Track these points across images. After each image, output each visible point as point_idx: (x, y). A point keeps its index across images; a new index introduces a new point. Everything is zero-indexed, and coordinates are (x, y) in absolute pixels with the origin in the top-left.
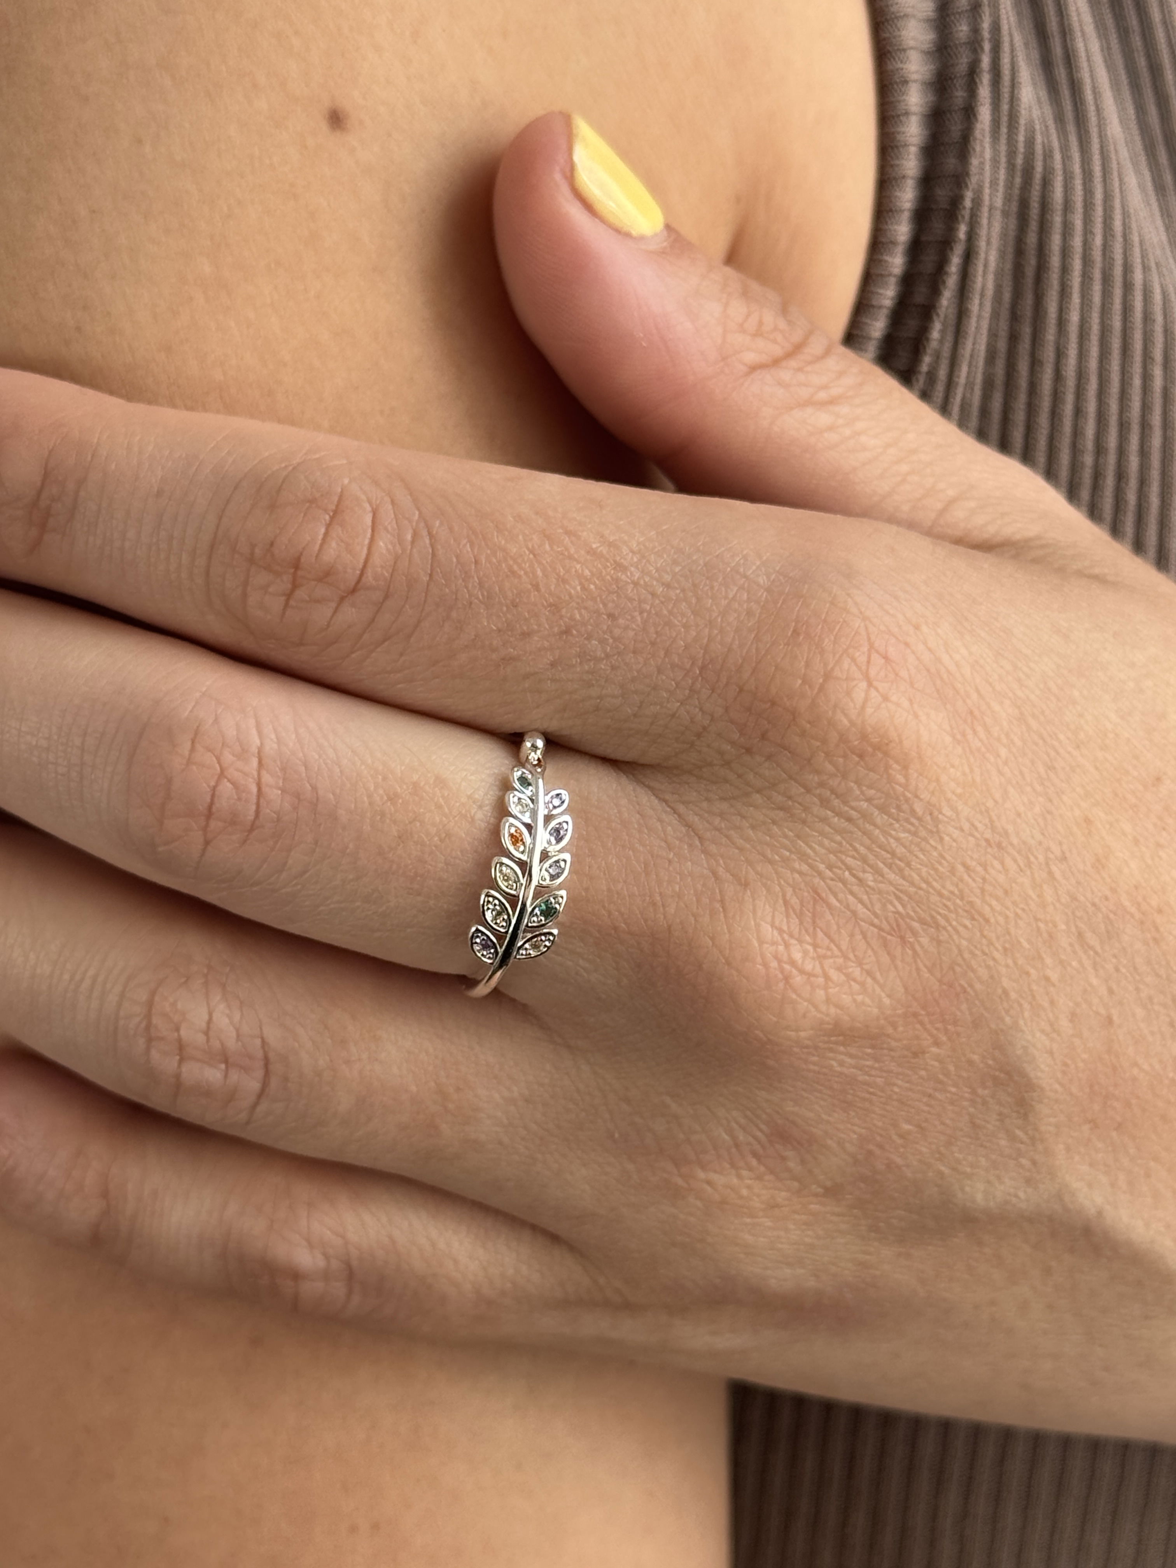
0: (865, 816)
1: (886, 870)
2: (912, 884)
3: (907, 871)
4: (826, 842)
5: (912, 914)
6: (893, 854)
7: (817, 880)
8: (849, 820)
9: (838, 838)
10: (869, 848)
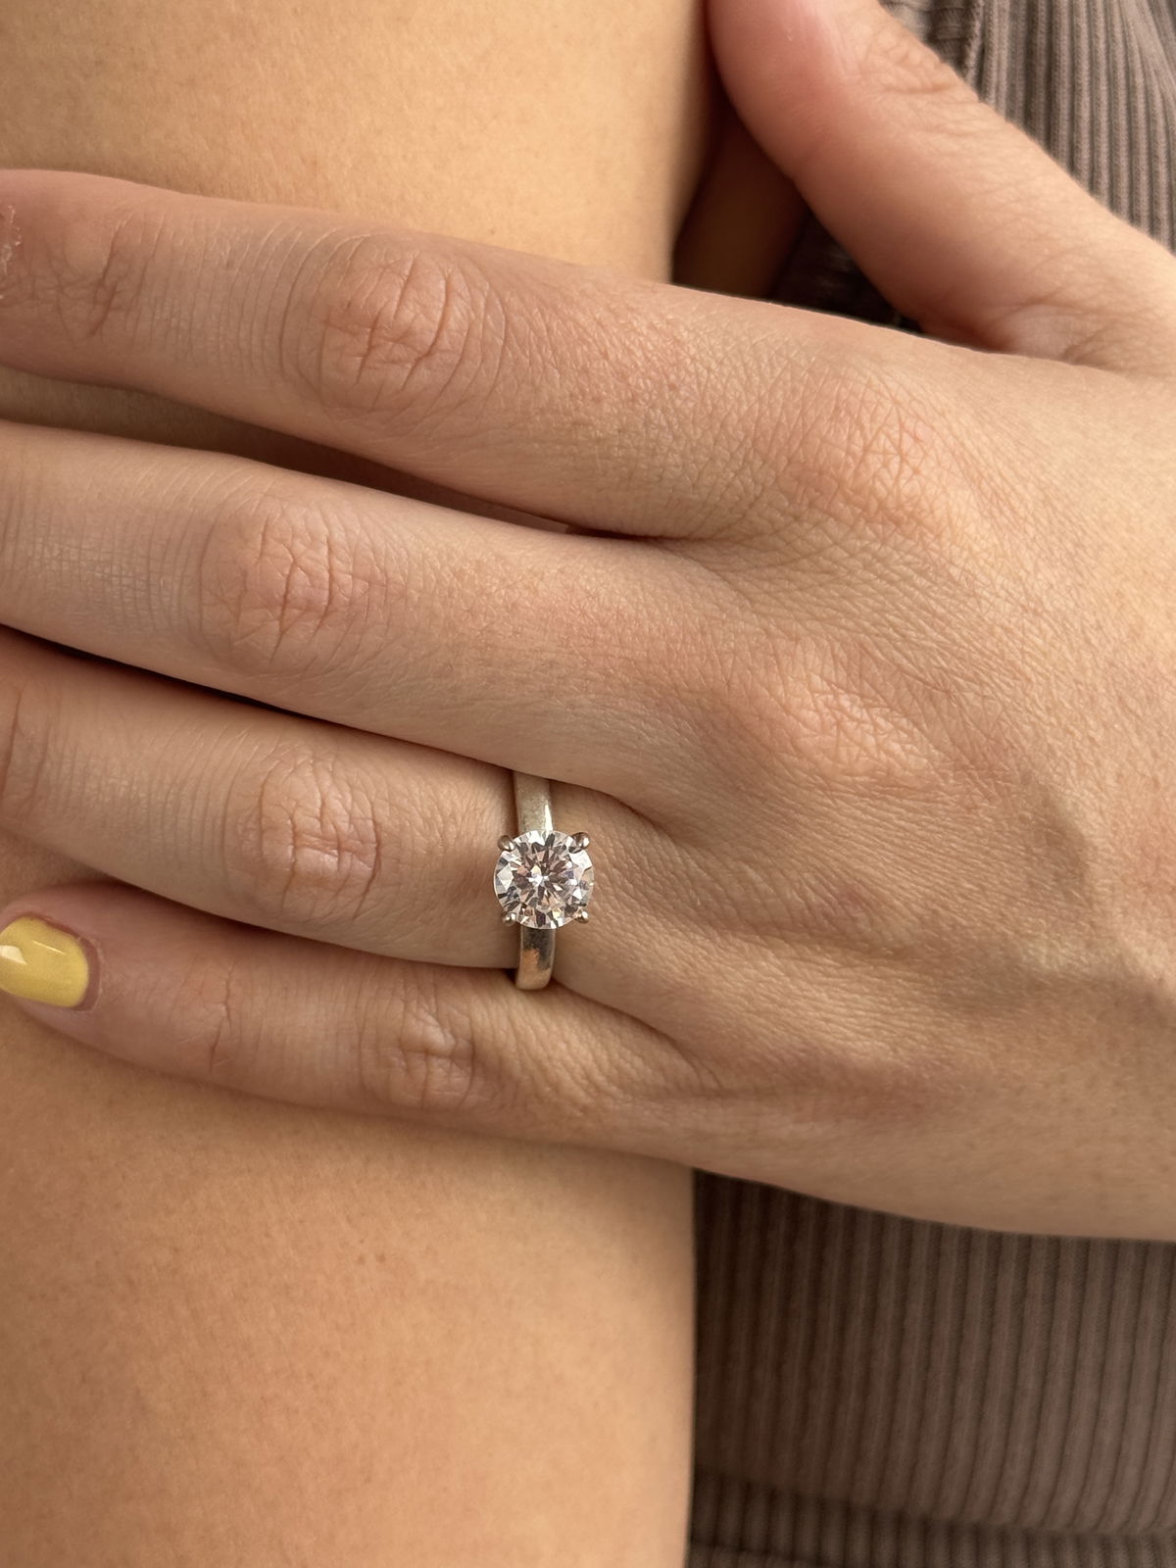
0: (906, 579)
1: (927, 628)
2: (954, 641)
3: (948, 630)
4: (871, 602)
5: (956, 670)
6: (934, 614)
7: (862, 635)
8: (892, 582)
9: (881, 598)
10: (911, 608)
